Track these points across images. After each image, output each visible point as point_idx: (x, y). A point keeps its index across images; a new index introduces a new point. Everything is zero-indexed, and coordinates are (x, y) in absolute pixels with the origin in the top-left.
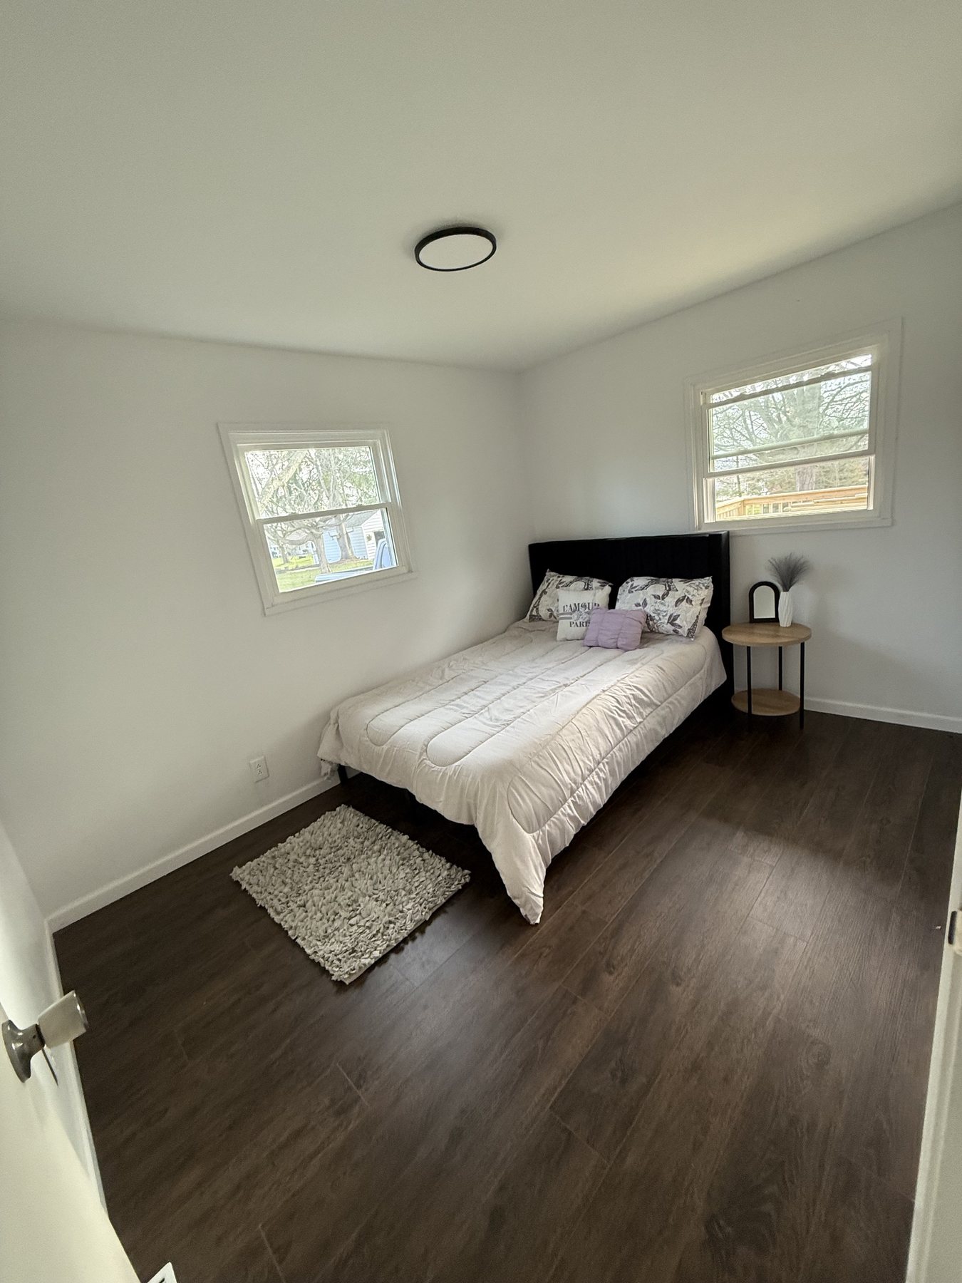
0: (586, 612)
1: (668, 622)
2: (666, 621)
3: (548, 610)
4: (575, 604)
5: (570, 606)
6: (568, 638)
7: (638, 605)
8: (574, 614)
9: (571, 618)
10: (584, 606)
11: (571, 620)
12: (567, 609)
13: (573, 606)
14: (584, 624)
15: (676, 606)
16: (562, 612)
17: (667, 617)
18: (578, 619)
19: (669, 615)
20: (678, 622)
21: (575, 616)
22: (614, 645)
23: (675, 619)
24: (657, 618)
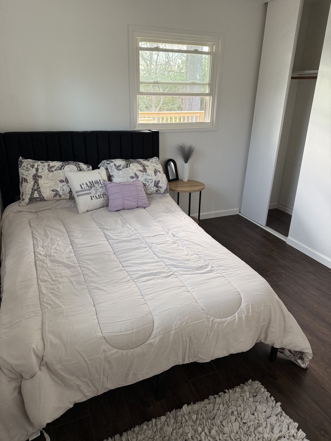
0: (100, 187)
1: (154, 186)
2: (153, 185)
3: (53, 191)
4: (90, 182)
5: (86, 184)
6: (90, 209)
7: (132, 177)
8: (92, 190)
9: (90, 193)
10: (97, 182)
11: (91, 195)
12: (84, 186)
13: (89, 184)
14: (102, 196)
15: (156, 176)
16: (80, 189)
17: (153, 183)
18: (96, 193)
19: (154, 181)
20: (160, 185)
21: (93, 191)
22: (136, 206)
23: (158, 184)
24: (147, 184)
